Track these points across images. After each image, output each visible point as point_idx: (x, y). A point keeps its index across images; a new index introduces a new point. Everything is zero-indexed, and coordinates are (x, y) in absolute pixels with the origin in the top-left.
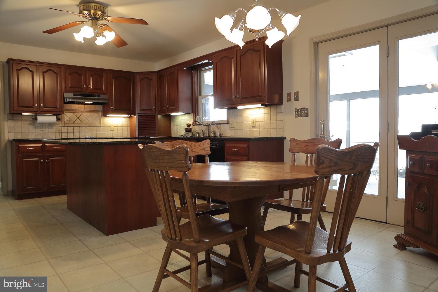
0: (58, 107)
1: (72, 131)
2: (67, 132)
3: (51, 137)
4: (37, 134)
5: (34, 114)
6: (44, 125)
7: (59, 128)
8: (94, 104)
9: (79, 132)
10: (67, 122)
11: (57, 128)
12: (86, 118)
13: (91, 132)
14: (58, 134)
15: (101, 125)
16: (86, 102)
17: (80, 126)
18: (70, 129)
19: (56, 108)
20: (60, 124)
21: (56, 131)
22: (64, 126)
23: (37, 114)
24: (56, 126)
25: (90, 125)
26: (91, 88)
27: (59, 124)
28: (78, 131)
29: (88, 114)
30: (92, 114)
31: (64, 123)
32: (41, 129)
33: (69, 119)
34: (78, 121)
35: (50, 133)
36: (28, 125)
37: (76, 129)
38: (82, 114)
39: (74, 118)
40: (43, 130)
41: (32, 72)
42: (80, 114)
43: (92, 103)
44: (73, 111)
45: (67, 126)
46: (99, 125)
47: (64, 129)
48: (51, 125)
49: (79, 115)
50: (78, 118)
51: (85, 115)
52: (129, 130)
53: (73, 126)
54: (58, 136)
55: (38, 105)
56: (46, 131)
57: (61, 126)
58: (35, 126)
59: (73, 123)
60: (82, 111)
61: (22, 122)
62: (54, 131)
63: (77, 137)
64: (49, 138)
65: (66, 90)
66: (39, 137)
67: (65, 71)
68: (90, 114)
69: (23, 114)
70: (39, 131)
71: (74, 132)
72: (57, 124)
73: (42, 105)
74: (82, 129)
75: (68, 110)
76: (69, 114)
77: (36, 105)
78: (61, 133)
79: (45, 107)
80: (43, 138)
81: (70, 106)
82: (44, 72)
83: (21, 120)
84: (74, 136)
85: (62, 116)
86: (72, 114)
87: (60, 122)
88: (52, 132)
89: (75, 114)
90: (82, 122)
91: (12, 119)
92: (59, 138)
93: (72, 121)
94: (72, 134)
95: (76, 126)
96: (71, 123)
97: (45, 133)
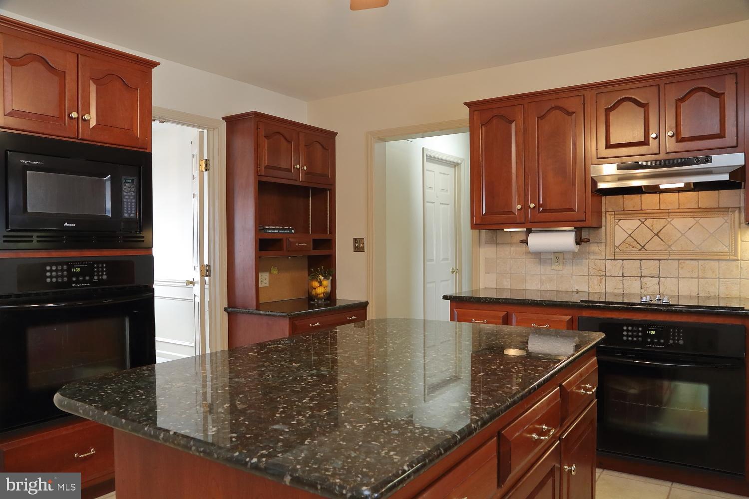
0: (573, 208)
1: (637, 273)
2: (623, 276)
3: (577, 288)
4: (544, 278)
6: (561, 257)
7: (601, 264)
8: (687, 188)
9: (659, 277)
10: (623, 247)
11: (595, 265)
12: (683, 234)
13: (698, 278)
14: (595, 280)
15: (735, 254)
17: (661, 258)
18: (632, 267)
19: (571, 210)
20: (603, 254)
21: (592, 271)
22: (614, 259)
24: (592, 257)
25: (696, 256)
27: (600, 254)
28: (656, 273)
29: (690, 222)
31: (613, 250)
32: (554, 267)
33: (630, 239)
34: (655, 245)
35: (574, 277)
36: (524, 256)
37: (650, 267)
38: (669, 222)
39: (644, 235)
40: (557, 268)
42: (662, 222)
43: (682, 185)
44: (642, 214)
45: (623, 260)
46: (729, 256)
47: (614, 268)
49: (658, 224)
50: (657, 235)
51: (679, 223)
53: (641, 260)
54: (596, 287)
55: (525, 207)
56: (566, 270)
57: (605, 259)
58: (540, 259)
59: (640, 250)
60: (669, 213)
61: (513, 249)
62: (586, 272)
63: (651, 290)
64: (572, 292)
65: (599, 156)
66: (549, 287)
67: (596, 102)
68: (697, 219)
69: (505, 230)
70: (549, 270)
71: (641, 276)
72: (594, 253)
73: (532, 205)
74: (670, 267)
75: (625, 213)
76: (630, 224)
77: (519, 207)
78: (604, 278)
79: (541, 209)
80: (558, 289)
81: (632, 201)
82: (541, 118)
83: (511, 244)
84: (641, 288)
85: (608, 230)
86: (638, 222)
87: (603, 247)
88: (581, 274)
89: (648, 222)
90: (670, 246)
91: (493, 242)
92: (598, 291)
93: (638, 243)
94: (637, 283)
95: (649, 258)
96: (635, 249)
97: (562, 276)
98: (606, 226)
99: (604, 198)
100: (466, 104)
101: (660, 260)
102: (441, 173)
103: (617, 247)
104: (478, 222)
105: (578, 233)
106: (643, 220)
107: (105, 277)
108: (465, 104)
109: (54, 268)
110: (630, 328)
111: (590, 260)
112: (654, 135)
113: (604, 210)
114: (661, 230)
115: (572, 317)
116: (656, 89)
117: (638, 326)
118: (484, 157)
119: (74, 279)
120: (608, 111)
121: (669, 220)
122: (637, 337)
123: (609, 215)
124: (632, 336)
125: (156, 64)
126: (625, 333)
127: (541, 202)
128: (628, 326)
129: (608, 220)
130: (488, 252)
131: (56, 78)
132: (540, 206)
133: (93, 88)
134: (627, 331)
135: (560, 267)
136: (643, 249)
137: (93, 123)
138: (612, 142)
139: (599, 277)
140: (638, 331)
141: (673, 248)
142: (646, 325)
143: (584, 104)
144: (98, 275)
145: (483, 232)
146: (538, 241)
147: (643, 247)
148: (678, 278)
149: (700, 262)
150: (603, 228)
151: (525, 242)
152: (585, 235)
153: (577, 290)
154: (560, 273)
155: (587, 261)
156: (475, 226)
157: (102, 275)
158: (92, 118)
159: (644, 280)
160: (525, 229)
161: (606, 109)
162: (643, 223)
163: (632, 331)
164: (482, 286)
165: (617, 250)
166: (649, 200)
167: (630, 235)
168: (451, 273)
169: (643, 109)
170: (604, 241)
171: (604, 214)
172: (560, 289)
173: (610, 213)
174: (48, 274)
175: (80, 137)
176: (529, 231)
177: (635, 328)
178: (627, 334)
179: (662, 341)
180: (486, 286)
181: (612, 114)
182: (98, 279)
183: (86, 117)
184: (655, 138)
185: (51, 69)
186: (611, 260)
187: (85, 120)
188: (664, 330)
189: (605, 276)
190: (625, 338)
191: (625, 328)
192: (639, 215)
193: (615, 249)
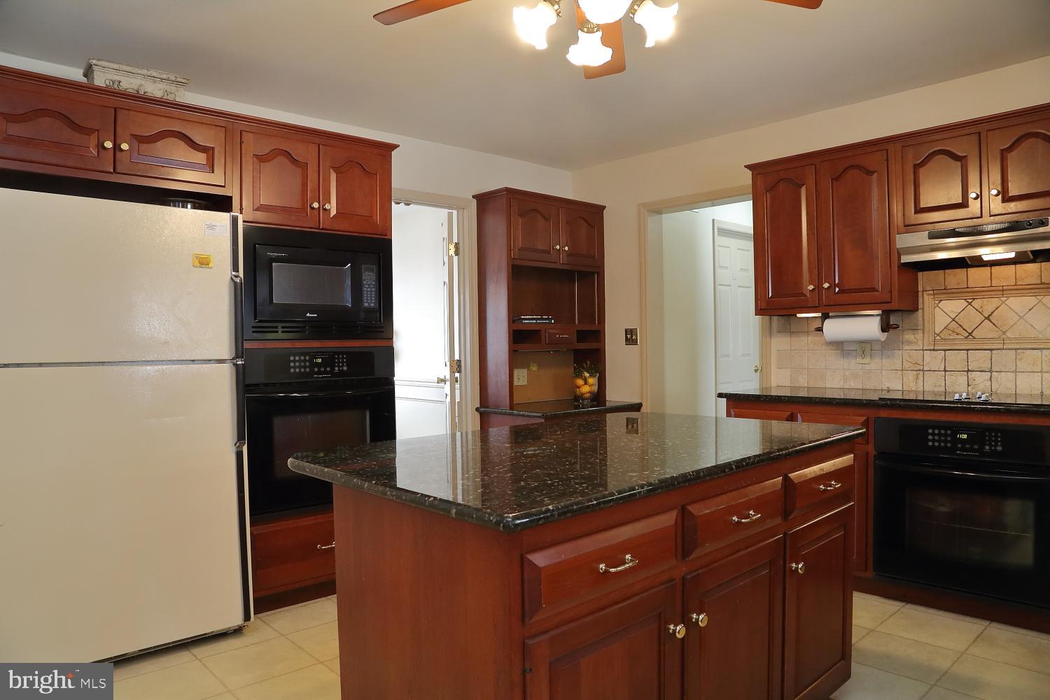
1: (963, 366)
2: (945, 371)
3: (888, 385)
4: (847, 373)
6: (868, 348)
7: (917, 355)
9: (991, 371)
10: (945, 335)
11: (910, 357)
12: (1021, 317)
13: (1041, 372)
14: (910, 376)
16: (985, 258)
17: (994, 347)
18: (957, 360)
19: (874, 290)
20: (920, 343)
21: (906, 365)
22: (934, 350)
24: (907, 348)
25: (1039, 345)
27: (916, 343)
28: (987, 366)
29: (1030, 301)
31: (932, 338)
32: (860, 360)
33: (954, 325)
34: (986, 331)
35: (884, 372)
36: (824, 347)
37: (979, 359)
38: (1003, 302)
39: (971, 318)
40: (865, 361)
42: (995, 302)
43: (1010, 255)
45: (945, 350)
47: (933, 360)
49: (990, 305)
50: (986, 318)
51: (1017, 303)
53: (968, 350)
54: (911, 384)
55: (819, 287)
56: (874, 364)
57: (923, 350)
58: (843, 350)
59: (966, 338)
60: (1003, 290)
61: (810, 338)
62: (899, 366)
63: (982, 386)
64: (882, 390)
65: (907, 223)
66: (853, 384)
67: (902, 157)
68: (1040, 297)
69: (799, 315)
70: (853, 364)
71: (968, 371)
72: (909, 343)
73: (826, 285)
74: (1005, 358)
75: (947, 293)
76: (953, 306)
77: (811, 287)
78: (921, 373)
79: (837, 290)
80: (865, 388)
81: (955, 277)
82: (836, 179)
83: (808, 333)
84: (968, 385)
85: (926, 315)
86: (963, 303)
87: (920, 335)
88: (893, 368)
89: (977, 303)
90: (1004, 333)
91: (787, 330)
92: (913, 389)
93: (964, 329)
94: (962, 379)
95: (978, 347)
96: (960, 337)
97: (870, 371)
98: (923, 309)
99: (920, 274)
100: (747, 167)
101: (991, 350)
102: (738, 249)
103: (938, 335)
104: (763, 307)
105: (884, 317)
106: (970, 301)
107: (345, 368)
108: (745, 166)
109: (297, 358)
110: (936, 431)
111: (904, 351)
112: (973, 195)
113: (920, 289)
114: (992, 313)
115: (868, 418)
116: (975, 138)
117: (946, 428)
118: (769, 230)
119: (316, 370)
120: (917, 167)
121: (1003, 299)
122: (946, 442)
123: (928, 295)
124: (939, 441)
125: (395, 147)
126: (930, 437)
127: (837, 282)
128: (934, 428)
129: (926, 300)
130: (780, 343)
131: (299, 171)
132: (836, 286)
133: (333, 176)
134: (933, 434)
135: (867, 360)
136: (970, 337)
137: (333, 212)
138: (923, 205)
139: (915, 372)
140: (946, 435)
141: (1009, 335)
142: (957, 428)
143: (887, 160)
144: (339, 366)
145: (775, 318)
146: (836, 328)
147: (970, 334)
148: (1015, 372)
149: (1044, 351)
150: (920, 311)
151: (820, 329)
152: (893, 320)
153: (888, 388)
154: (867, 367)
155: (901, 352)
156: (759, 311)
157: (343, 366)
158: (332, 207)
159: (972, 375)
160: (820, 315)
161: (915, 165)
162: (970, 304)
163: (939, 435)
164: (774, 384)
165: (938, 338)
166: (976, 275)
167: (954, 320)
168: (753, 371)
169: (959, 163)
170: (920, 327)
171: (920, 294)
172: (868, 387)
173: (928, 292)
174: (292, 364)
175: (321, 227)
176: (826, 316)
177: (943, 432)
178: (933, 439)
179: (976, 447)
180: (779, 384)
181: (922, 171)
182: (339, 370)
183: (327, 207)
184: (976, 199)
185: (294, 161)
186: (930, 350)
187: (325, 210)
188: (980, 434)
189: (923, 370)
190: (930, 444)
191: (930, 431)
192: (965, 295)
193: (935, 337)
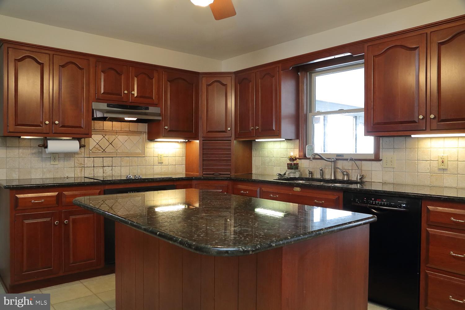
0: (82, 126)
1: (101, 165)
2: (94, 167)
3: (67, 175)
4: (45, 170)
5: (43, 138)
6: (57, 156)
7: (81, 160)
8: (138, 121)
9: (112, 166)
10: (94, 150)
11: (78, 161)
12: (123, 144)
13: (129, 166)
14: (78, 170)
15: (144, 154)
16: (126, 119)
18: (98, 162)
19: (80, 127)
20: (83, 154)
21: (76, 165)
22: (89, 157)
23: (47, 138)
24: (77, 156)
25: (129, 155)
26: (136, 95)
27: (81, 154)
28: (110, 164)
29: (125, 137)
30: (132, 137)
32: (52, 163)
33: (97, 146)
34: (110, 149)
35: (65, 169)
36: (30, 156)
37: (107, 161)
38: (117, 137)
39: (104, 144)
40: (55, 163)
41: (42, 65)
42: (114, 137)
43: (135, 119)
44: (104, 132)
45: (94, 157)
46: (142, 155)
47: (88, 162)
48: (68, 155)
49: (111, 138)
50: (111, 144)
51: (122, 138)
52: (184, 162)
53: (103, 157)
54: (79, 174)
55: (51, 123)
56: (60, 164)
57: (84, 157)
58: (42, 158)
59: (103, 152)
60: (117, 132)
62: (73, 165)
63: (108, 174)
64: (64, 178)
66: (48, 176)
68: (129, 136)
69: (23, 137)
70: (48, 165)
71: (103, 166)
72: (77, 154)
73: (57, 122)
74: (117, 161)
75: (95, 131)
76: (97, 137)
77: (47, 122)
78: (83, 168)
79: (61, 125)
80: (55, 177)
81: (99, 124)
82: (61, 66)
84: (103, 173)
85: (86, 141)
86: (102, 137)
87: (83, 150)
88: (70, 166)
89: (107, 137)
90: (117, 150)
92: (80, 176)
93: (102, 148)
94: (101, 170)
95: (108, 156)
96: (100, 151)
97: (58, 168)
101: (112, 157)
103: (91, 150)
104: (11, 131)
105: (80, 141)
106: (104, 136)
111: (75, 158)
112: (126, 92)
114: (113, 141)
121: (117, 136)
135: (57, 163)
136: (104, 152)
139: (80, 168)
141: (118, 151)
143: (89, 65)
147: (104, 150)
148: (121, 166)
149: (130, 158)
151: (44, 146)
153: (67, 176)
154: (56, 166)
159: (105, 168)
165: (91, 152)
167: (97, 144)
172: (56, 177)
186: (87, 157)
189: (84, 167)
192: (103, 133)
193: (89, 152)
